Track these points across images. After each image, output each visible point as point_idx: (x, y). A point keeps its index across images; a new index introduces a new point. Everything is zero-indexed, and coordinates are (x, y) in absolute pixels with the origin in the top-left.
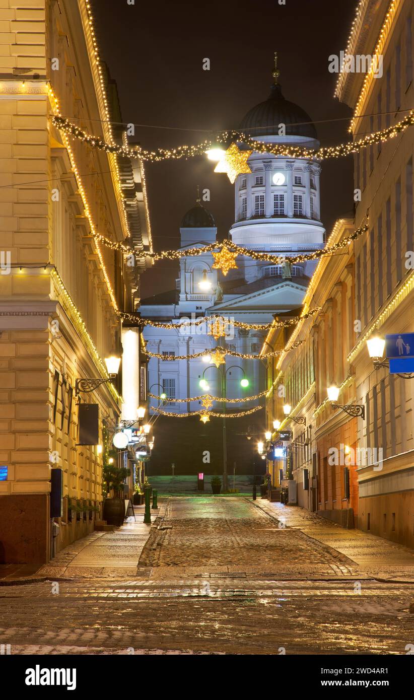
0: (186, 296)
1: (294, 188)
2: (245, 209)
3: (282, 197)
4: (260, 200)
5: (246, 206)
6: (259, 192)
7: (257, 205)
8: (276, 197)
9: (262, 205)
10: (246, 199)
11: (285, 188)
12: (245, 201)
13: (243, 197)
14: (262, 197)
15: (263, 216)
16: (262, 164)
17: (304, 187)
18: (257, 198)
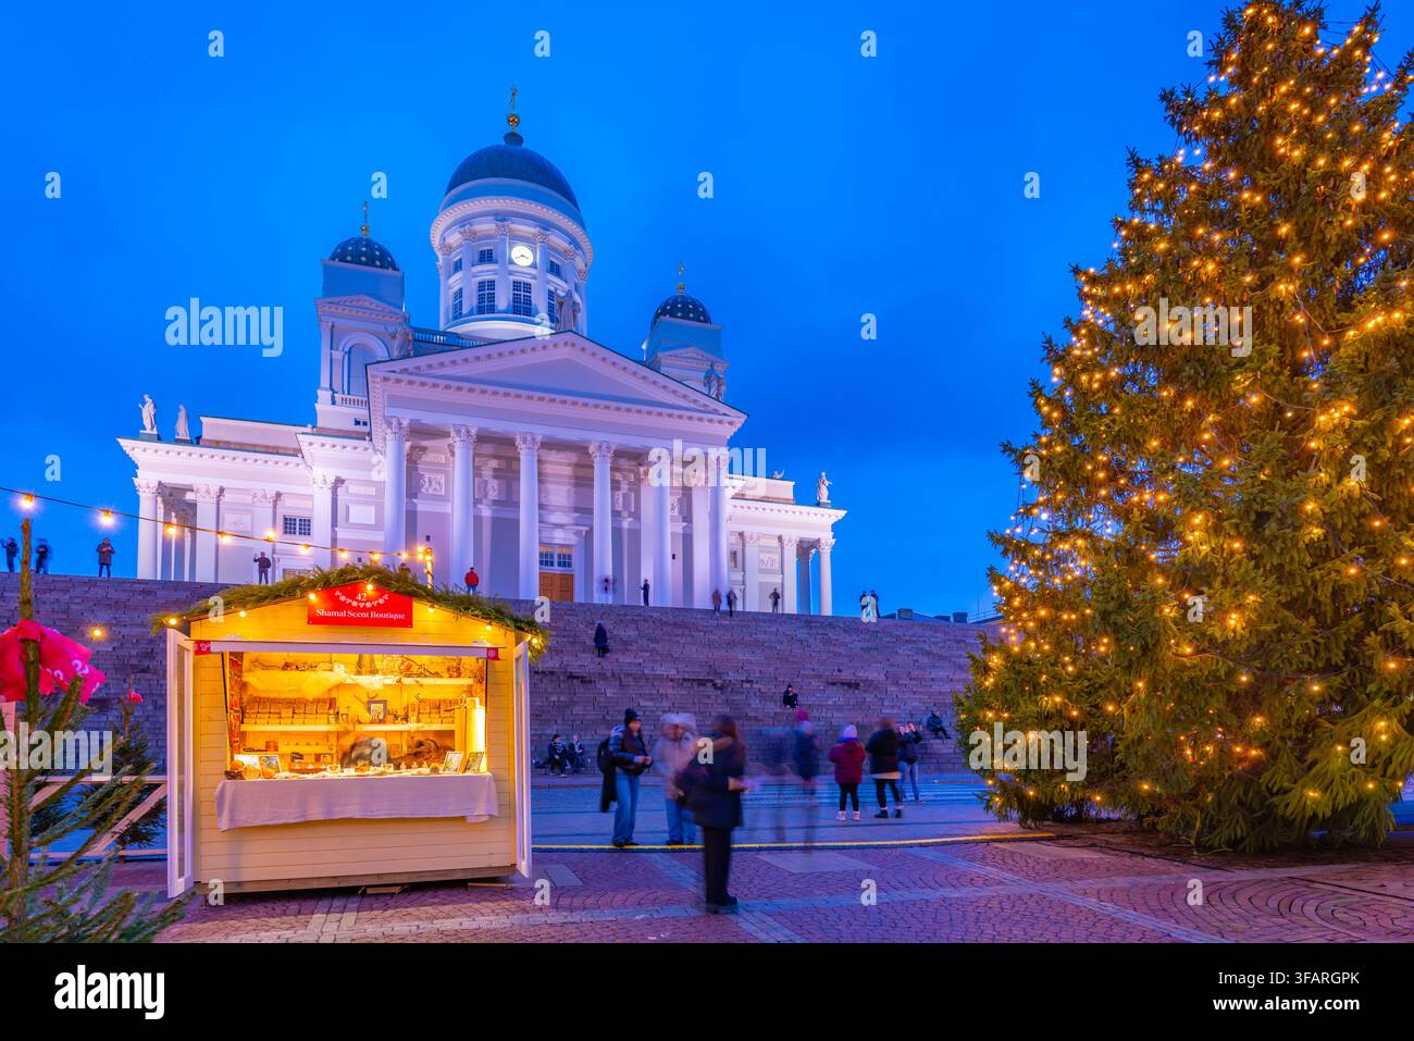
0: (333, 399)
1: (551, 277)
2: (458, 307)
3: (528, 287)
4: (487, 290)
5: (461, 302)
6: (486, 272)
7: (481, 298)
8: (516, 285)
9: (492, 297)
10: (461, 289)
11: (534, 272)
12: (459, 294)
13: (456, 289)
14: (492, 284)
15: (492, 309)
16: (493, 226)
17: (566, 282)
18: (481, 285)
